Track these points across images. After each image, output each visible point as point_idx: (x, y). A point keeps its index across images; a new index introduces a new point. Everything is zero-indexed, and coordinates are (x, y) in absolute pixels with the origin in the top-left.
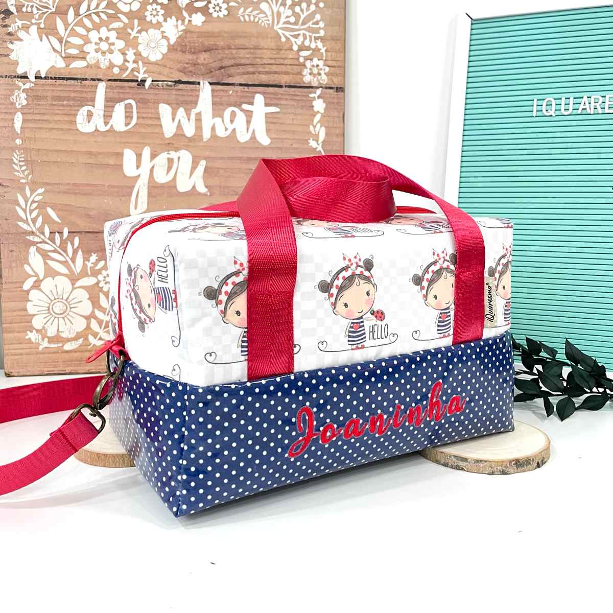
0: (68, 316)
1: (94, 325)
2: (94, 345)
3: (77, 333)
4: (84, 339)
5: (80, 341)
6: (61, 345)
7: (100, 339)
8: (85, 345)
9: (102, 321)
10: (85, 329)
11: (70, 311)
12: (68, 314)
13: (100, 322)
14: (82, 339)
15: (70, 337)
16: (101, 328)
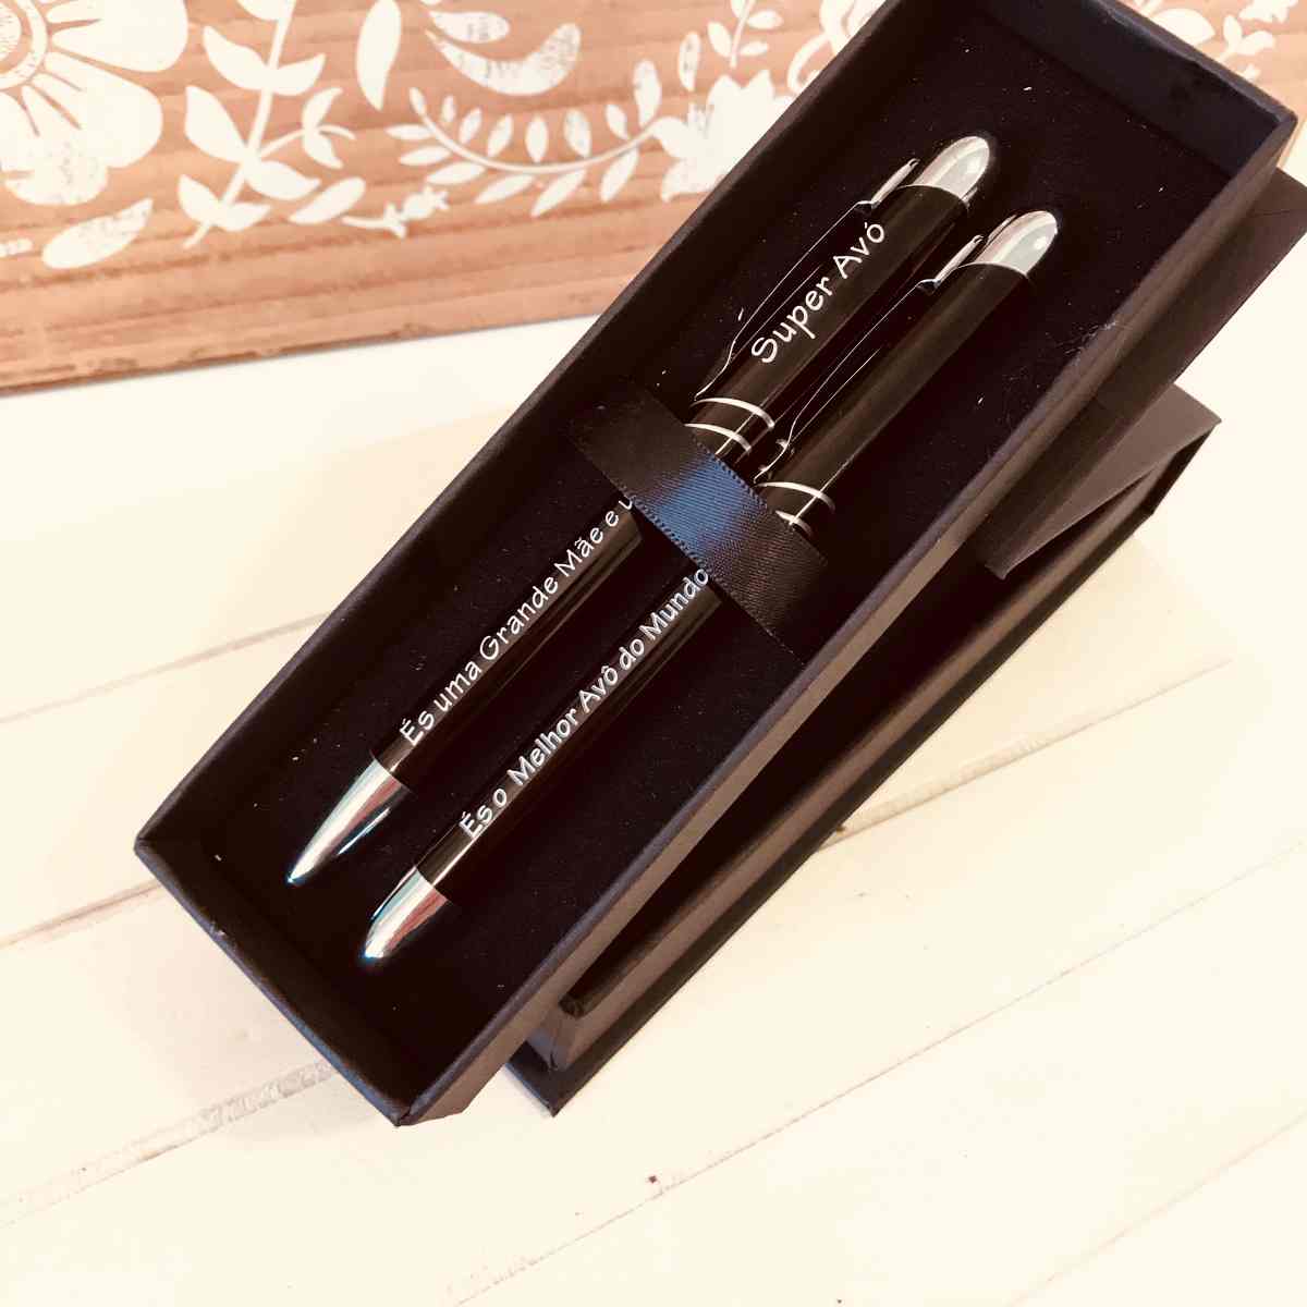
0: (40, 80)
1: (206, 121)
2: (215, 230)
3: (113, 173)
4: (156, 208)
5: (136, 217)
6: (24, 245)
7: (248, 195)
8: (167, 237)
9: (252, 98)
10: (158, 150)
11: (51, 48)
12: (41, 69)
13: (240, 108)
14: (146, 205)
15: (71, 201)
16: (245, 135)
